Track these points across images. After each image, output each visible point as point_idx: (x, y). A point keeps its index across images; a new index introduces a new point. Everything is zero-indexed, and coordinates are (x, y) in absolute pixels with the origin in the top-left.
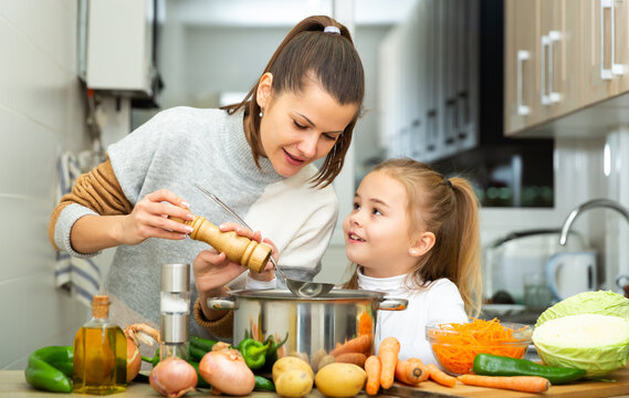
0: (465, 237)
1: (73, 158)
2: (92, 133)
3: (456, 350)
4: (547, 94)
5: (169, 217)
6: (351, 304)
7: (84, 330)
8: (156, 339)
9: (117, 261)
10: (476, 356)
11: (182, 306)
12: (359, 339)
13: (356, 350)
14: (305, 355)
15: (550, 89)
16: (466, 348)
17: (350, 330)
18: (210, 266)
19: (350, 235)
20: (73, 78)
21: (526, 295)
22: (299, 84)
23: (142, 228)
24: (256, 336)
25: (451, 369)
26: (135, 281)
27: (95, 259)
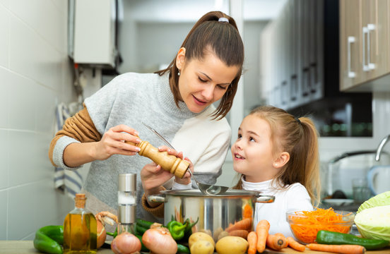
0: (309, 155)
1: (65, 107)
2: (78, 91)
3: (306, 228)
4: (367, 64)
5: (126, 142)
6: (238, 199)
7: (70, 215)
8: (115, 221)
9: (92, 171)
10: (318, 231)
11: (132, 200)
12: (244, 221)
13: (242, 228)
14: (209, 231)
15: (369, 61)
16: (312, 227)
17: (238, 215)
18: (151, 174)
19: (235, 155)
20: (65, 57)
21: (354, 193)
22: (201, 54)
23: (109, 148)
24: (178, 219)
25: (303, 240)
26: (103, 183)
27: (79, 170)
